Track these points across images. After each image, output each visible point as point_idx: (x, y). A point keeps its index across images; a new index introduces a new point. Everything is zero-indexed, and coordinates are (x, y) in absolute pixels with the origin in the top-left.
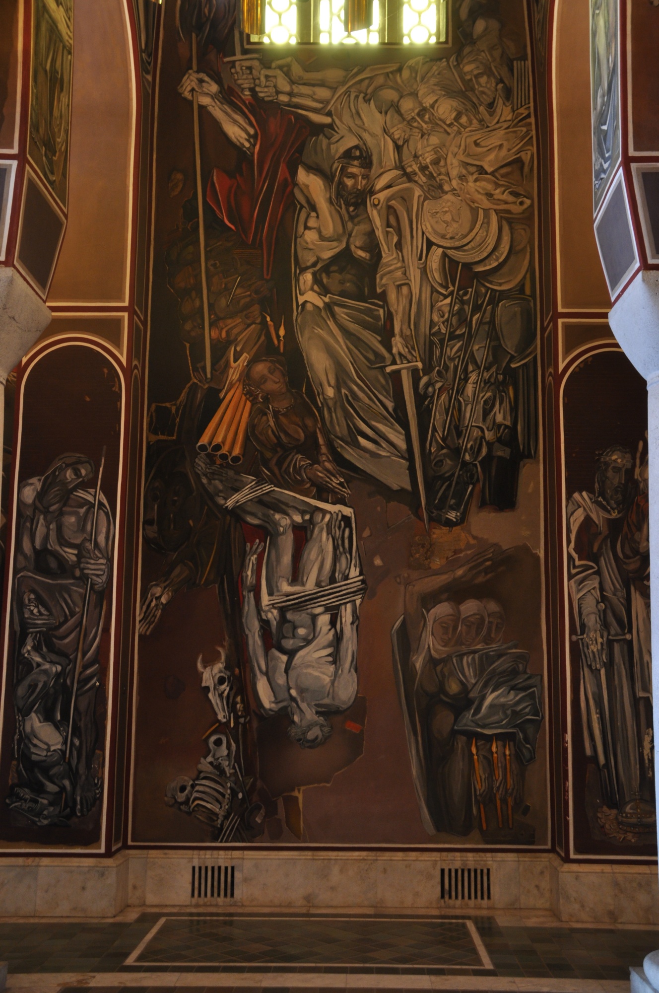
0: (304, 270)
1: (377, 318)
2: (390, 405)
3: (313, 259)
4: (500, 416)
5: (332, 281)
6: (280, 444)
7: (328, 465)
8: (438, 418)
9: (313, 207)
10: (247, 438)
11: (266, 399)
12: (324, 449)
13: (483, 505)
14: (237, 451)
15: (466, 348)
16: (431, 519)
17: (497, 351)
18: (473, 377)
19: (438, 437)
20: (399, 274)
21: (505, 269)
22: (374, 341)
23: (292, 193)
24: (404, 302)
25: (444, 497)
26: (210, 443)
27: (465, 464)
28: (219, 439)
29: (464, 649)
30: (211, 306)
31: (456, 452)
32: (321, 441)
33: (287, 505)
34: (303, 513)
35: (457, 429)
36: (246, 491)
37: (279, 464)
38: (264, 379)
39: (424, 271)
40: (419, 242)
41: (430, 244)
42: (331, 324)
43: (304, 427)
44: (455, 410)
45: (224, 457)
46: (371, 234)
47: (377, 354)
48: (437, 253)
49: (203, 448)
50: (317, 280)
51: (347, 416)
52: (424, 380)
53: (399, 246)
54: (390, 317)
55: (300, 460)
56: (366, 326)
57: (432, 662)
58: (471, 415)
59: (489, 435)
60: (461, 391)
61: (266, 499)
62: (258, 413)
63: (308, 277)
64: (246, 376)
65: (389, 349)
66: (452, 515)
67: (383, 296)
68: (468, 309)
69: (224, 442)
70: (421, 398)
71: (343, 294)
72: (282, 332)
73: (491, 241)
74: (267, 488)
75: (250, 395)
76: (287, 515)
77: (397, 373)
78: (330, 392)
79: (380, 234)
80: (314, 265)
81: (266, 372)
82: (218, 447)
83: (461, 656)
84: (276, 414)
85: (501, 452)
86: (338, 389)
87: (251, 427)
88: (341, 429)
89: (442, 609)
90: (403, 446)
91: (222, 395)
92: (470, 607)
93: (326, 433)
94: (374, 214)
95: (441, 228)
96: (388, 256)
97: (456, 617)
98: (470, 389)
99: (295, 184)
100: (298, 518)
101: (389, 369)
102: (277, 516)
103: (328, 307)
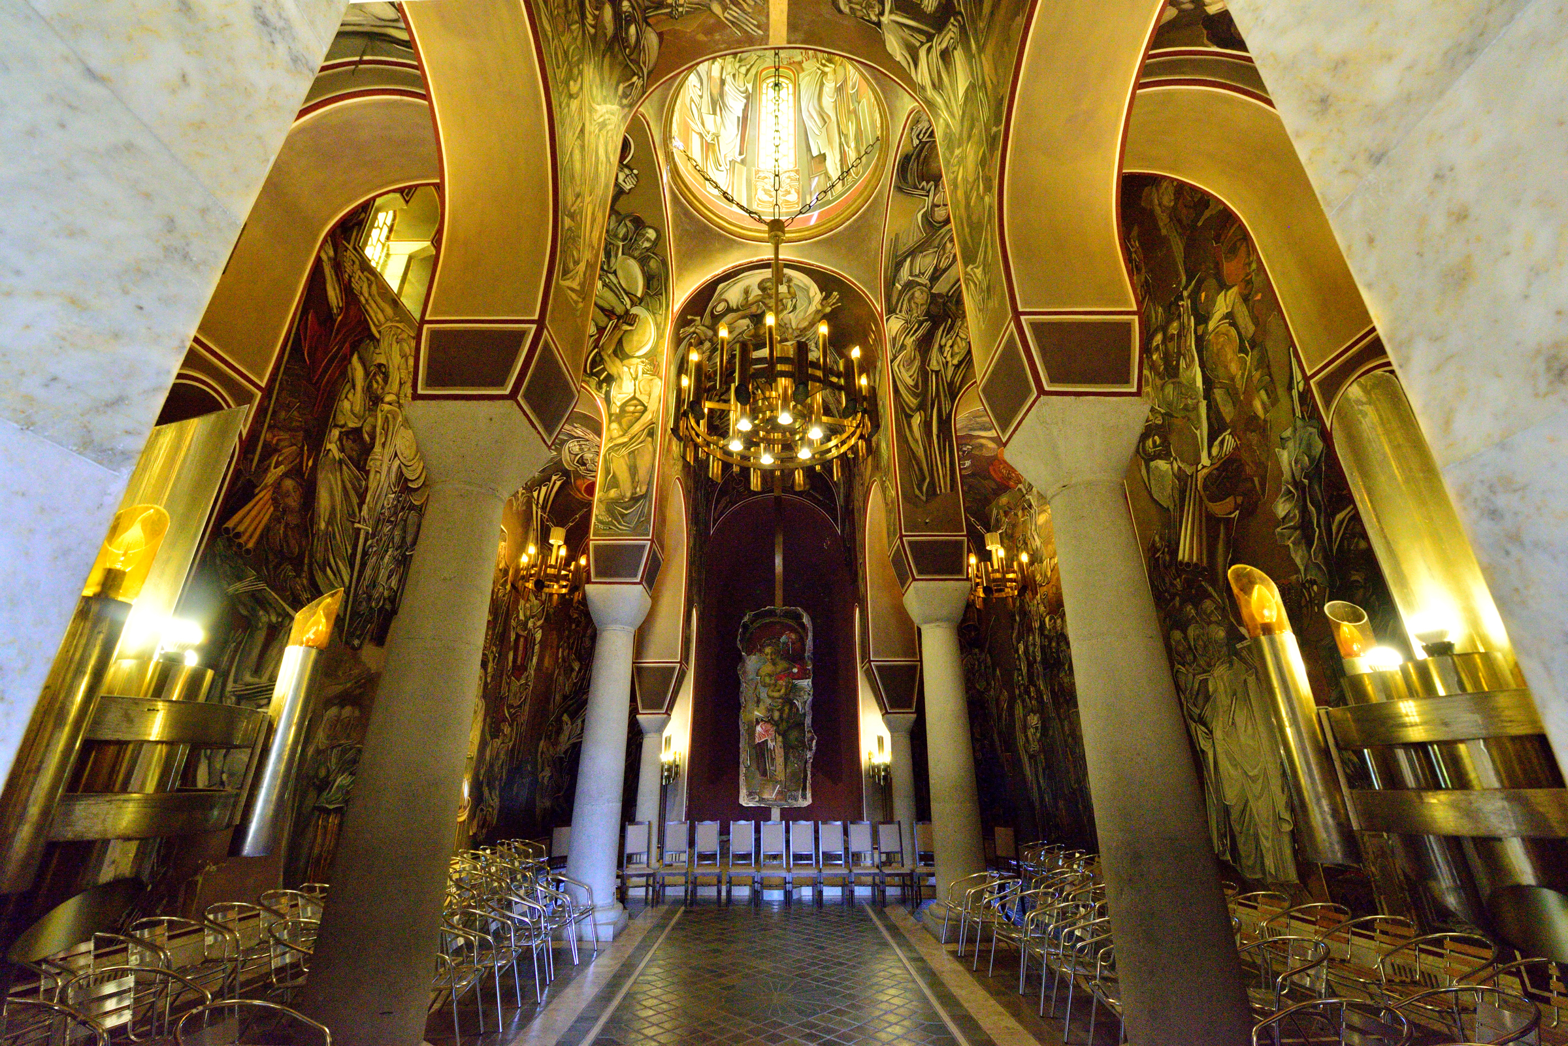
0: (336, 426)
1: (360, 486)
2: (350, 551)
3: (342, 422)
4: (394, 583)
5: (348, 444)
6: (281, 551)
7: (305, 581)
8: (368, 572)
9: (354, 386)
10: (261, 536)
11: (284, 511)
12: (306, 568)
13: (371, 640)
14: (251, 545)
15: (392, 531)
16: (347, 643)
17: (403, 539)
18: (390, 551)
19: (366, 583)
20: (378, 463)
21: (419, 492)
22: (355, 500)
23: (346, 367)
24: (376, 484)
25: (356, 629)
26: (234, 529)
27: (371, 608)
28: (241, 529)
29: (335, 743)
30: (274, 412)
31: (370, 598)
32: (306, 561)
33: (270, 604)
34: (279, 615)
35: (374, 584)
36: (245, 583)
37: (276, 567)
38: (288, 494)
39: (390, 468)
40: (392, 450)
41: (396, 455)
42: (338, 474)
43: (300, 546)
44: (376, 569)
45: (240, 545)
46: (374, 427)
47: (353, 511)
48: (396, 463)
49: (227, 530)
50: (340, 439)
51: (326, 550)
52: (369, 542)
53: (384, 445)
54: (367, 488)
55: (290, 572)
56: (354, 488)
57: (318, 752)
58: (383, 574)
59: (386, 594)
60: (382, 559)
61: (259, 595)
62: (275, 519)
63: (336, 433)
64: (277, 485)
65: (360, 511)
66: (356, 642)
67: (368, 473)
68: (399, 507)
69: (244, 533)
70: (365, 553)
71: (350, 458)
72: (310, 463)
73: (419, 471)
74: (262, 585)
75: (275, 500)
76: (268, 613)
77: (359, 529)
78: (323, 525)
79: (378, 430)
80: (342, 427)
81: (291, 488)
82: (238, 535)
83: (333, 748)
84: (287, 525)
85: (388, 607)
86: (328, 524)
87: (267, 529)
88: (319, 557)
89: (333, 711)
90: (347, 584)
91: (257, 491)
92: (347, 711)
93: (311, 556)
94: (379, 415)
95: (403, 448)
96: (377, 448)
97: (338, 719)
98: (386, 560)
99: (350, 362)
100: (274, 619)
101: (356, 525)
102: (261, 613)
103: (341, 462)
